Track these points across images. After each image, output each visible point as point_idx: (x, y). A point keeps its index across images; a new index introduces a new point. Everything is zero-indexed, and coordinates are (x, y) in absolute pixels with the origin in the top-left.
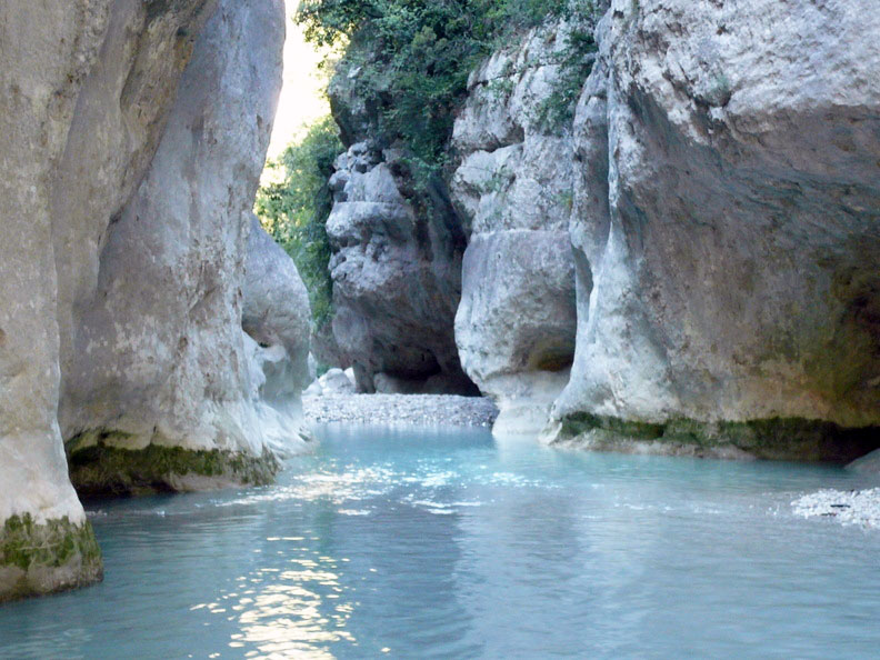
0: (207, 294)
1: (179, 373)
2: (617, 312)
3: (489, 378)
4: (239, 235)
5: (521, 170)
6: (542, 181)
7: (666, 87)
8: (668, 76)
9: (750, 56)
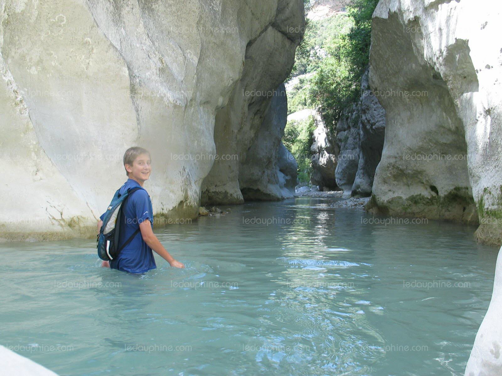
0: (269, 163)
1: (263, 178)
2: (361, 169)
3: (341, 185)
4: (276, 151)
5: (350, 136)
6: (354, 139)
7: (366, 121)
8: (366, 119)
9: (379, 116)
